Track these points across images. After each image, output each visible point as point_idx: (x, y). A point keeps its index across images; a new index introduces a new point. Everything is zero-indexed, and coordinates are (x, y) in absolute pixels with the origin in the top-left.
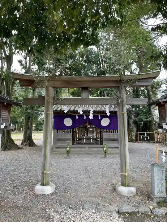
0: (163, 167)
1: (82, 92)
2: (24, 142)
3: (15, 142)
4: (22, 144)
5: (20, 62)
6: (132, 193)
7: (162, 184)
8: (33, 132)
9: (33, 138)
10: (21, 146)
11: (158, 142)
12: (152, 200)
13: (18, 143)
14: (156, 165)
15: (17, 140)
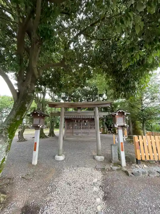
1: (78, 110)
2: (50, 134)
3: (45, 134)
6: (102, 159)
7: (116, 155)
8: (54, 129)
9: (54, 132)
12: (112, 162)
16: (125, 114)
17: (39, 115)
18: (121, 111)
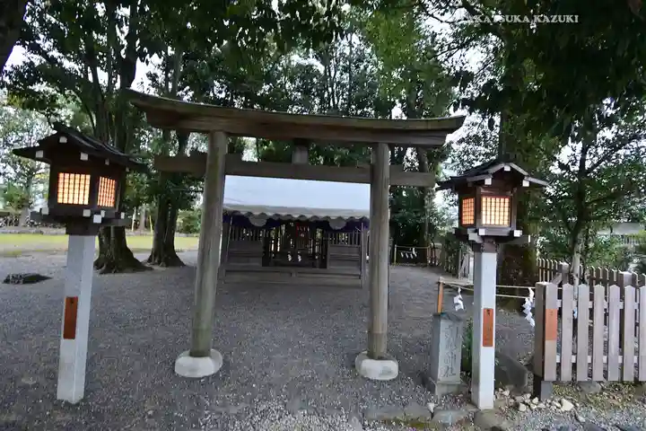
0: (459, 320)
1: (295, 151)
2: (155, 256)
3: (135, 256)
4: (150, 260)
5: (153, 77)
6: (390, 372)
7: (454, 357)
8: (176, 234)
9: (176, 247)
10: (148, 265)
11: (432, 266)
12: (432, 389)
13: (142, 257)
14: (444, 316)
15: (139, 251)
16: (526, 184)
17: (84, 157)
18: (507, 169)
